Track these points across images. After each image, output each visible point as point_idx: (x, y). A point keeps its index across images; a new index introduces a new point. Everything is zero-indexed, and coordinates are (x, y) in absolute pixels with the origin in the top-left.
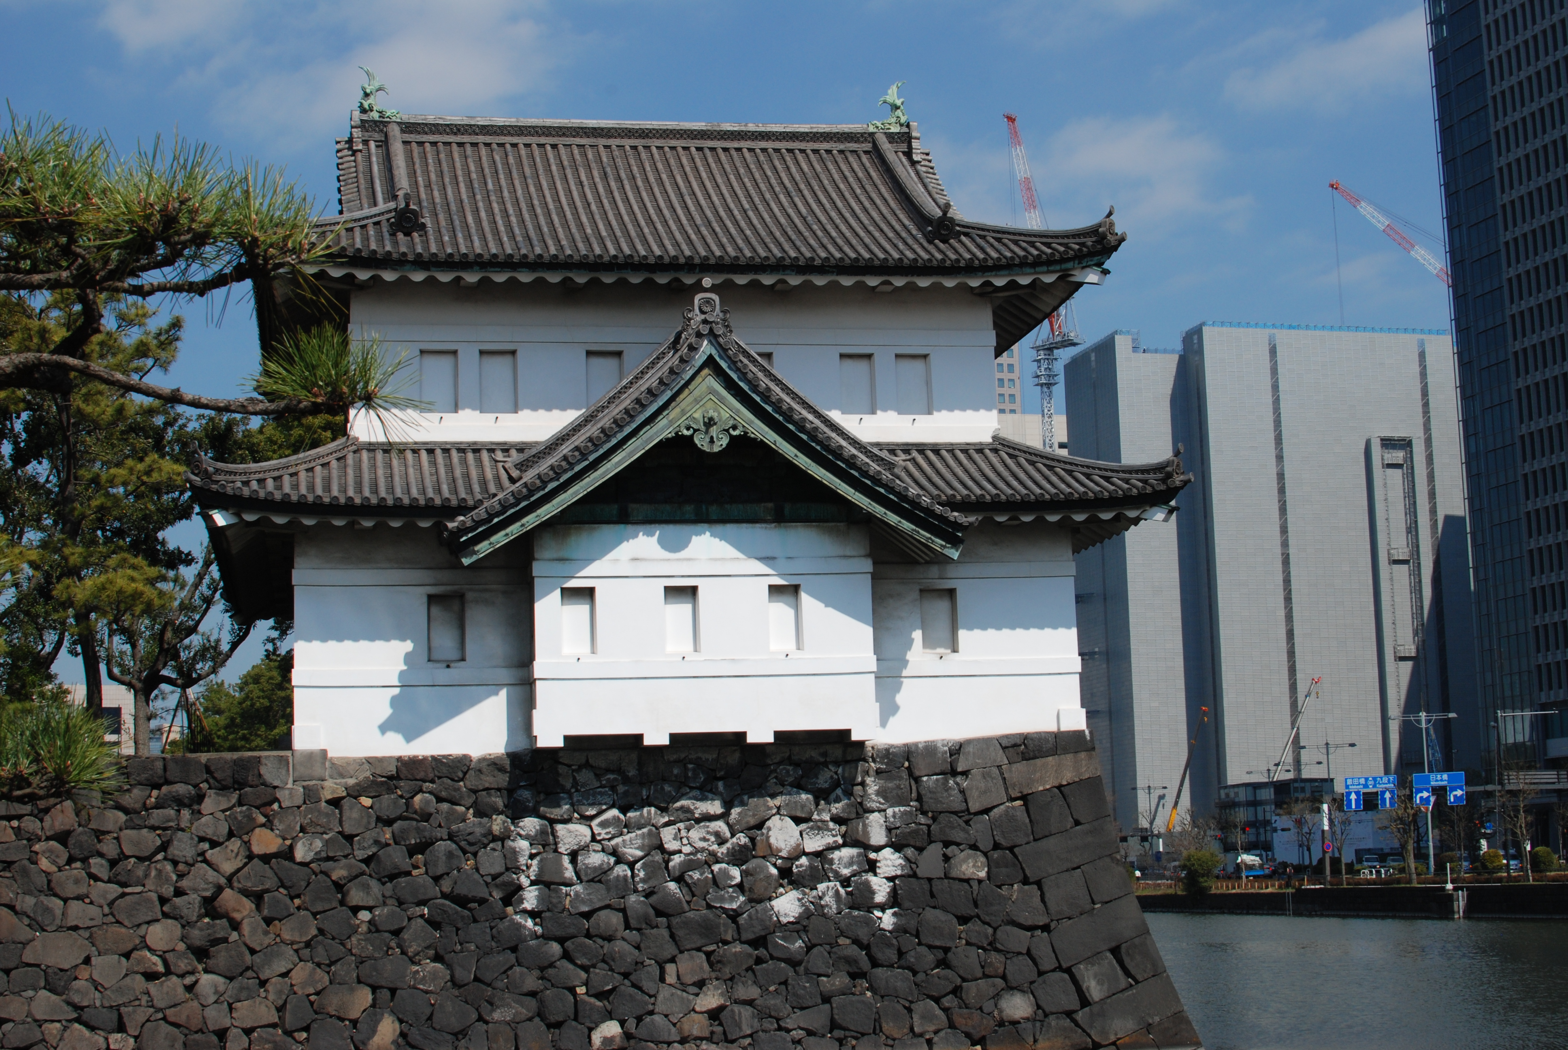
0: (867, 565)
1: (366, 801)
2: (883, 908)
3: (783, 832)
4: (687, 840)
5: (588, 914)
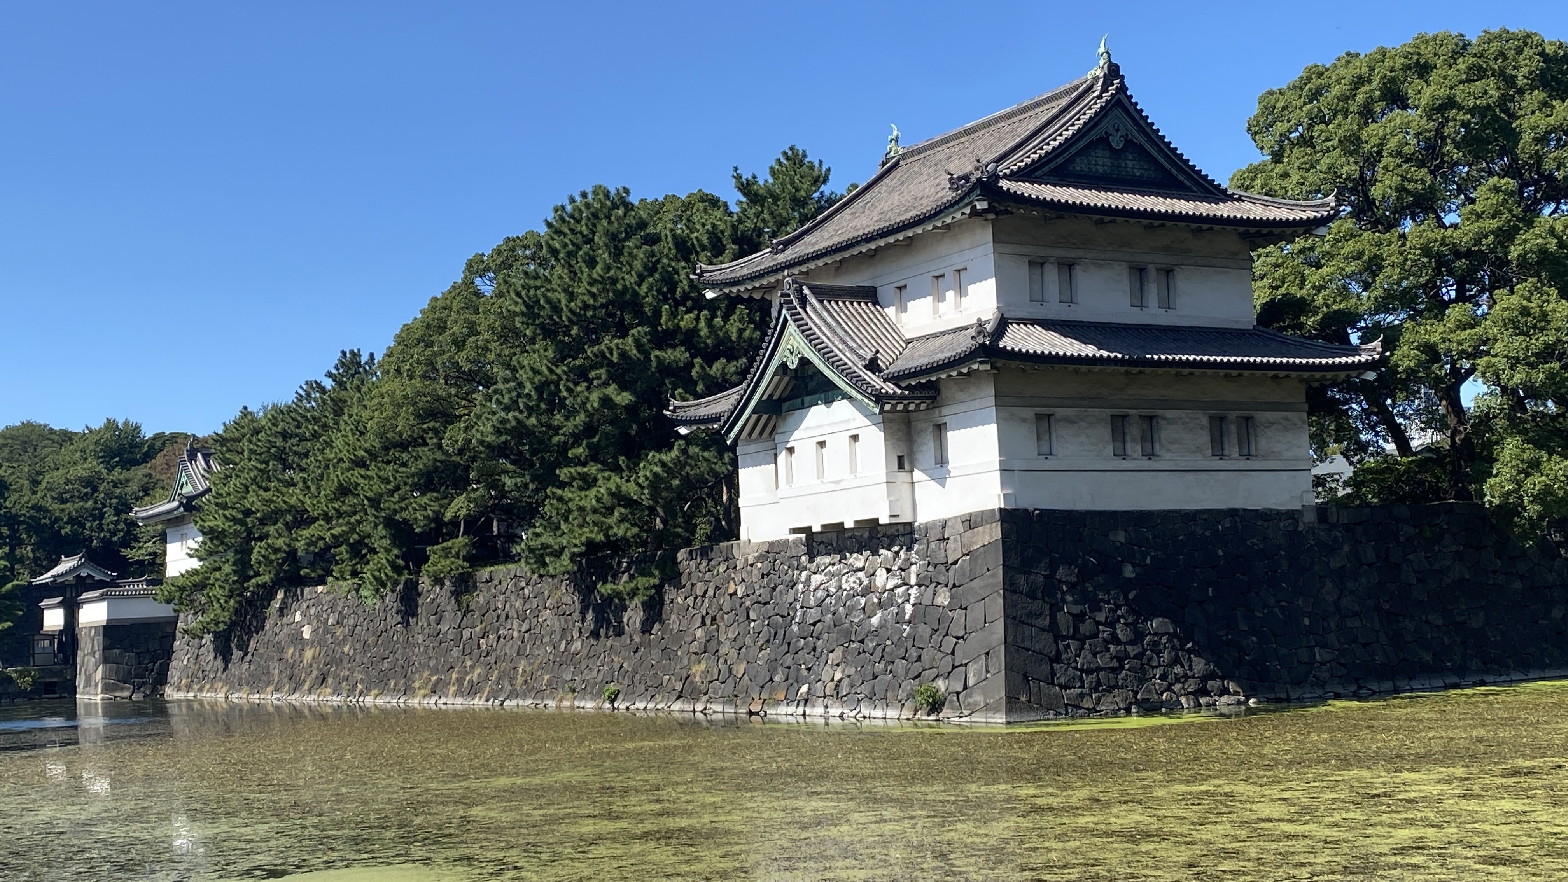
1: (759, 565)
2: (908, 623)
3: (881, 577)
4: (849, 583)
5: (814, 624)
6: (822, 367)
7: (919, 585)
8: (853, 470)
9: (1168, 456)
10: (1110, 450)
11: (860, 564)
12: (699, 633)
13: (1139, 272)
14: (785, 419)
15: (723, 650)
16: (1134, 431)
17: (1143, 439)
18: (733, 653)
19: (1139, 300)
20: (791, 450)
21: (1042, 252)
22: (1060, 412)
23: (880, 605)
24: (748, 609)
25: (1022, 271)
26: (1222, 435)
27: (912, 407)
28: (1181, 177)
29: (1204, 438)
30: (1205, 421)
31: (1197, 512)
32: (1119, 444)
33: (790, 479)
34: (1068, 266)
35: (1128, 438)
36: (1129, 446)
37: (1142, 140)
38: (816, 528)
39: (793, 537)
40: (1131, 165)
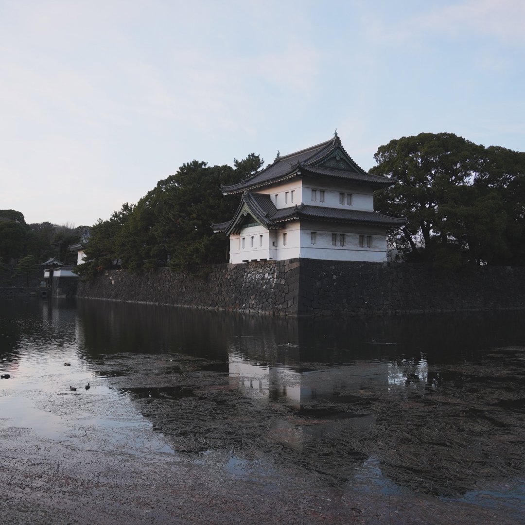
0: (268, 231)
1: (234, 270)
2: (273, 289)
3: (267, 275)
4: (258, 276)
5: (248, 288)
6: (253, 216)
7: (277, 278)
8: (261, 245)
9: (347, 246)
10: (331, 243)
11: (261, 271)
12: (217, 288)
13: (342, 194)
14: (243, 230)
15: (223, 293)
16: (339, 238)
17: (341, 241)
18: (226, 294)
19: (342, 202)
20: (244, 239)
21: (315, 187)
22: (318, 232)
23: (266, 283)
24: (230, 283)
25: (309, 192)
26: (363, 241)
27: (277, 228)
28: (355, 169)
29: (357, 241)
30: (358, 236)
31: (354, 262)
32: (334, 242)
33: (244, 247)
34: (322, 192)
35: (337, 240)
36: (337, 242)
37: (345, 158)
38: (250, 261)
39: (243, 263)
40: (342, 165)
